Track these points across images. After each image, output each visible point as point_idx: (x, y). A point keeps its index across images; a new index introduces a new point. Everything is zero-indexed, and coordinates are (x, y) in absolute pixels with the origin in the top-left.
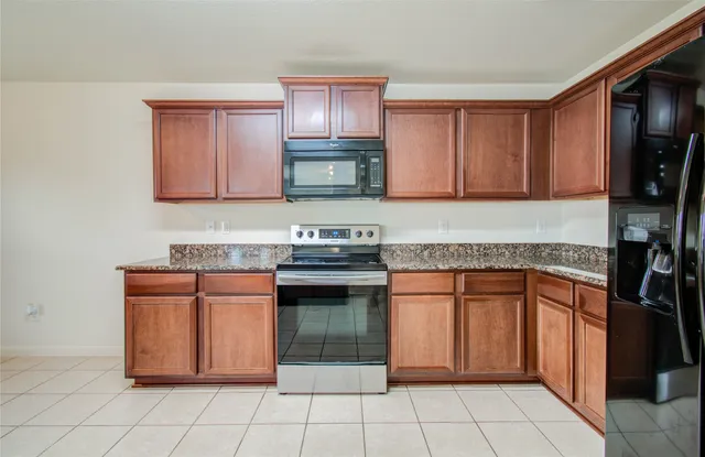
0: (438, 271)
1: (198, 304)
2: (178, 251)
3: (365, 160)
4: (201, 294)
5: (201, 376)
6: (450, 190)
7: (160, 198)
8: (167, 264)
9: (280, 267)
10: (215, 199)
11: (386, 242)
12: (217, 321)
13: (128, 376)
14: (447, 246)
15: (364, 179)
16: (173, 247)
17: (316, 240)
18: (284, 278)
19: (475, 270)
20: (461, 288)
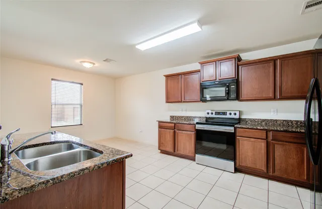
0: (257, 129)
1: (175, 132)
2: (172, 117)
3: (228, 87)
4: (176, 130)
5: (175, 153)
6: (271, 96)
7: (167, 102)
8: (169, 121)
9: (197, 123)
10: (181, 102)
11: (243, 117)
12: (179, 138)
13: (159, 149)
14: (276, 121)
15: (228, 93)
16: (171, 116)
17: (214, 116)
18: (199, 127)
19: (277, 131)
20: (270, 138)
